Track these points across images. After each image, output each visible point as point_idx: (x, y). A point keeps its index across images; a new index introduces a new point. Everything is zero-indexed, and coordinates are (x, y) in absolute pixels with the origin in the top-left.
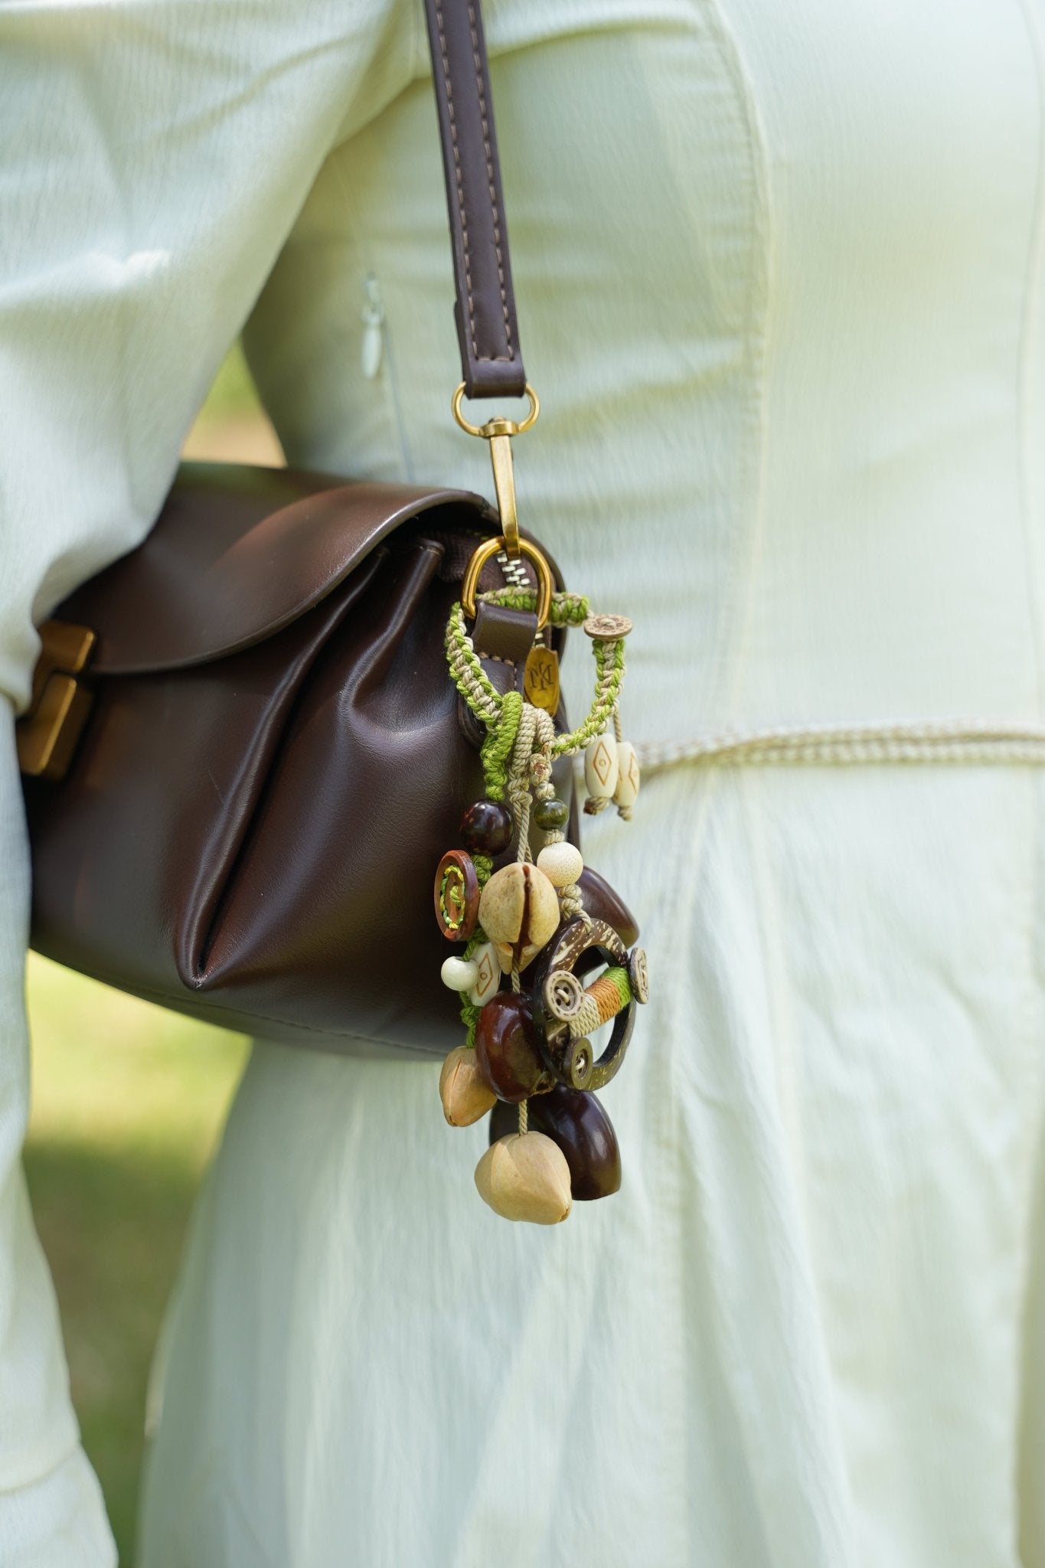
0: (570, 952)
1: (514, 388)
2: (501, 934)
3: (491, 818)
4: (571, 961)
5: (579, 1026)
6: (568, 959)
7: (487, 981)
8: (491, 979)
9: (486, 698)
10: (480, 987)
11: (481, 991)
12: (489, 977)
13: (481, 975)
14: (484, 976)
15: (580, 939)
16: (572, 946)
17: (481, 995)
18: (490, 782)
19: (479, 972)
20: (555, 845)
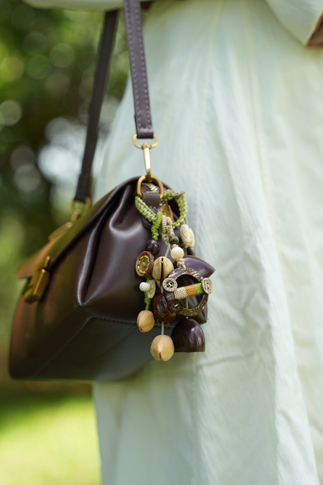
0: (176, 274)
1: (150, 136)
2: (156, 276)
3: (154, 245)
4: (176, 277)
5: (177, 295)
6: (175, 276)
7: (153, 290)
8: (154, 290)
9: (152, 215)
10: (150, 292)
11: (151, 293)
12: (153, 289)
13: (151, 289)
14: (152, 289)
15: (181, 271)
16: (177, 273)
17: (151, 294)
18: (154, 235)
19: (151, 287)
20: (174, 248)
